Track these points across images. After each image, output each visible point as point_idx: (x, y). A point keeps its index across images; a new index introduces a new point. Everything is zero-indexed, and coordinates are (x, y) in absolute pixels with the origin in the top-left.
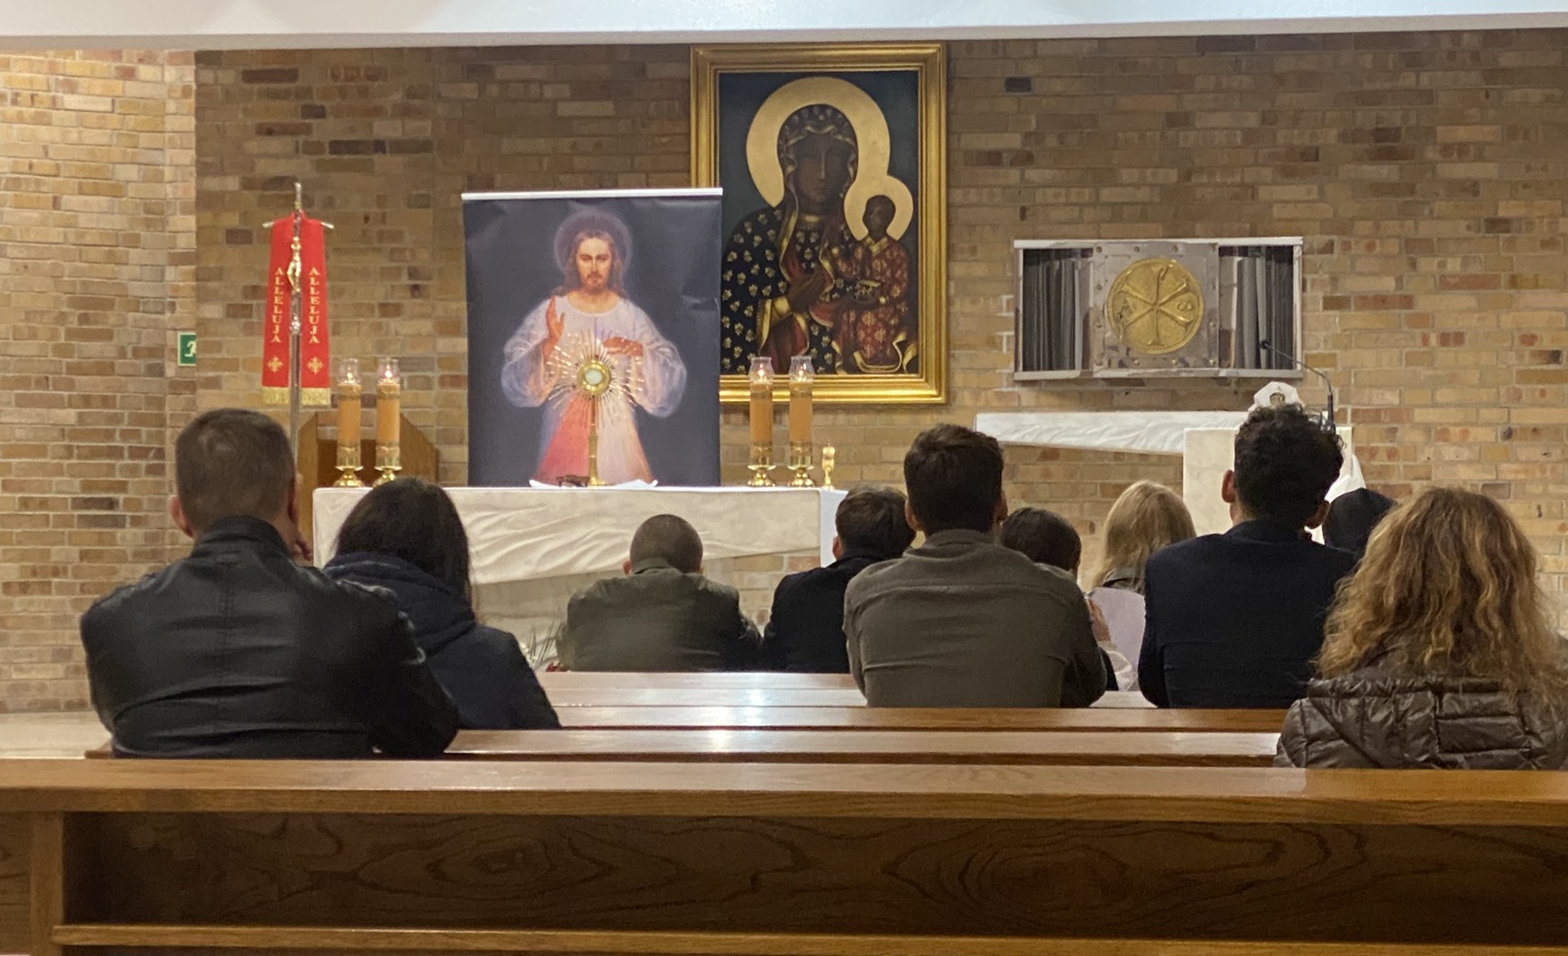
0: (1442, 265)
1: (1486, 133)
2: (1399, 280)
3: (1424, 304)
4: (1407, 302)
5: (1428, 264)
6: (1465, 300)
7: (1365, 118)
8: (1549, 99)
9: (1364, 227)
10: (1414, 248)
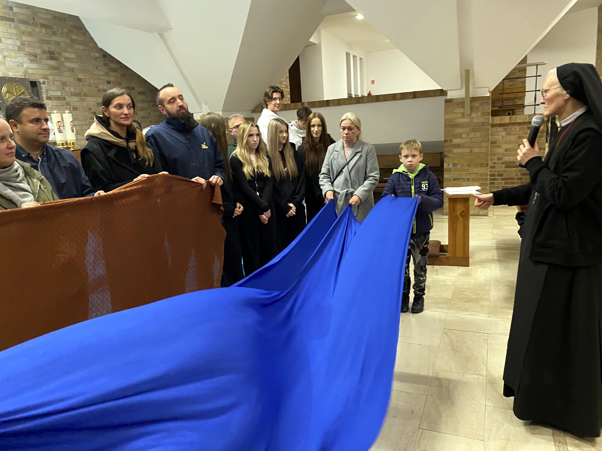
0: (70, 89)
1: (73, 56)
2: (62, 93)
3: (68, 99)
4: (64, 99)
5: (67, 89)
6: (76, 99)
7: (46, 47)
8: (84, 50)
9: (51, 77)
10: (64, 84)
